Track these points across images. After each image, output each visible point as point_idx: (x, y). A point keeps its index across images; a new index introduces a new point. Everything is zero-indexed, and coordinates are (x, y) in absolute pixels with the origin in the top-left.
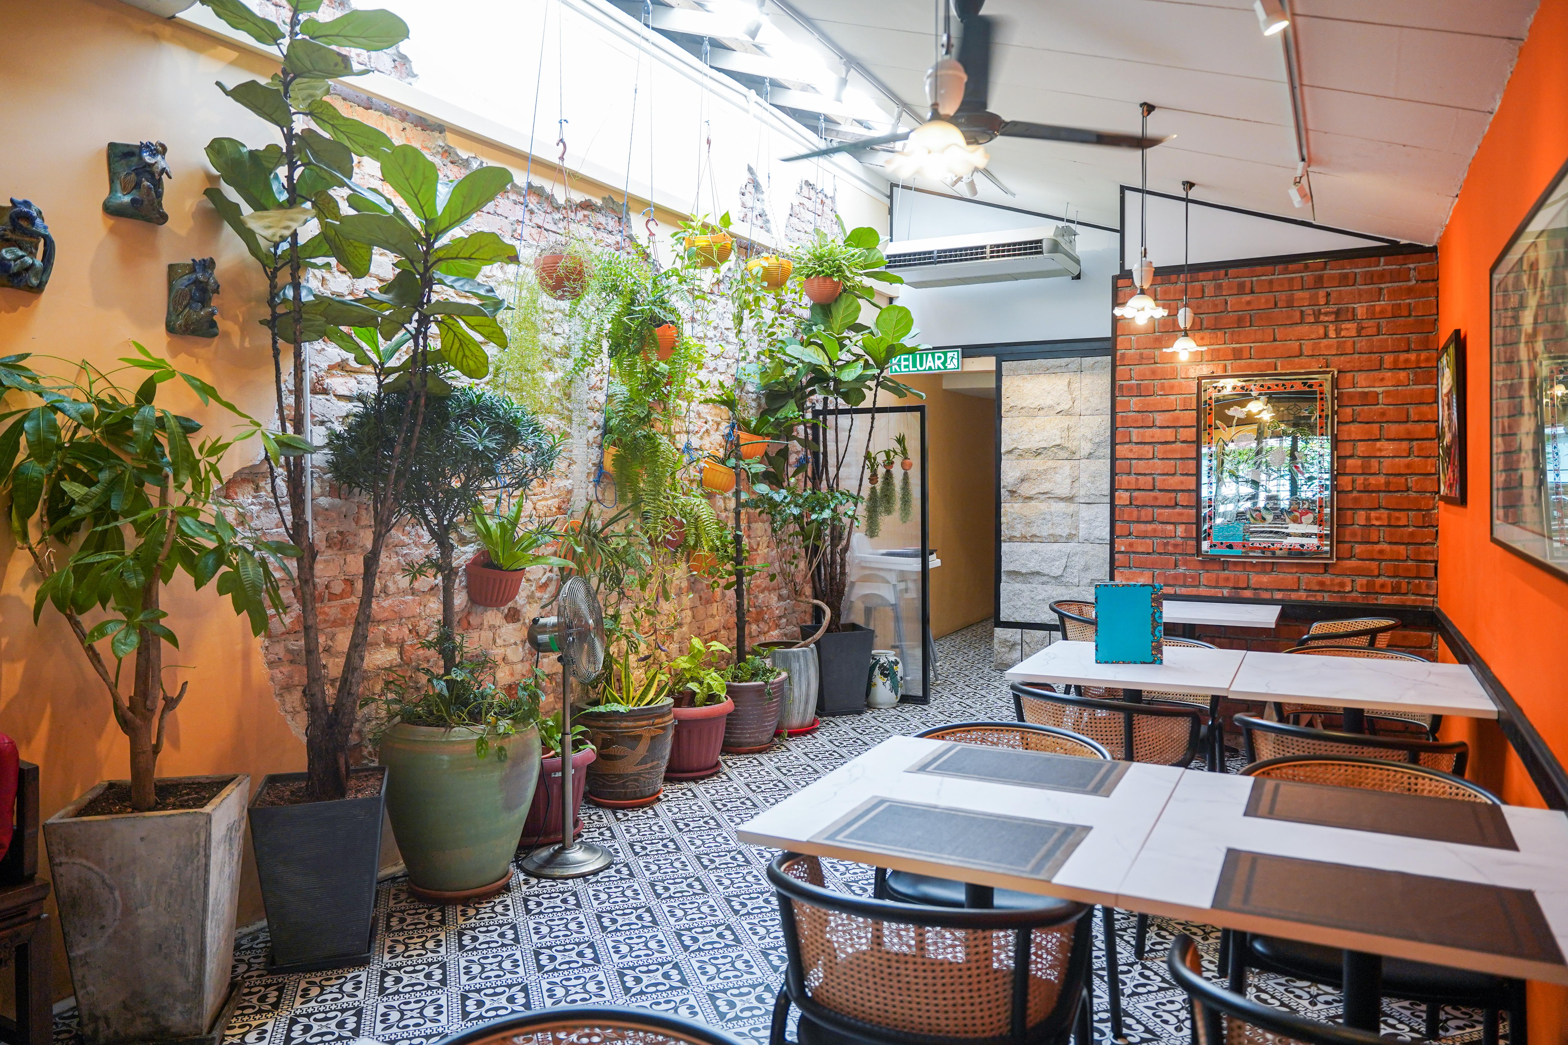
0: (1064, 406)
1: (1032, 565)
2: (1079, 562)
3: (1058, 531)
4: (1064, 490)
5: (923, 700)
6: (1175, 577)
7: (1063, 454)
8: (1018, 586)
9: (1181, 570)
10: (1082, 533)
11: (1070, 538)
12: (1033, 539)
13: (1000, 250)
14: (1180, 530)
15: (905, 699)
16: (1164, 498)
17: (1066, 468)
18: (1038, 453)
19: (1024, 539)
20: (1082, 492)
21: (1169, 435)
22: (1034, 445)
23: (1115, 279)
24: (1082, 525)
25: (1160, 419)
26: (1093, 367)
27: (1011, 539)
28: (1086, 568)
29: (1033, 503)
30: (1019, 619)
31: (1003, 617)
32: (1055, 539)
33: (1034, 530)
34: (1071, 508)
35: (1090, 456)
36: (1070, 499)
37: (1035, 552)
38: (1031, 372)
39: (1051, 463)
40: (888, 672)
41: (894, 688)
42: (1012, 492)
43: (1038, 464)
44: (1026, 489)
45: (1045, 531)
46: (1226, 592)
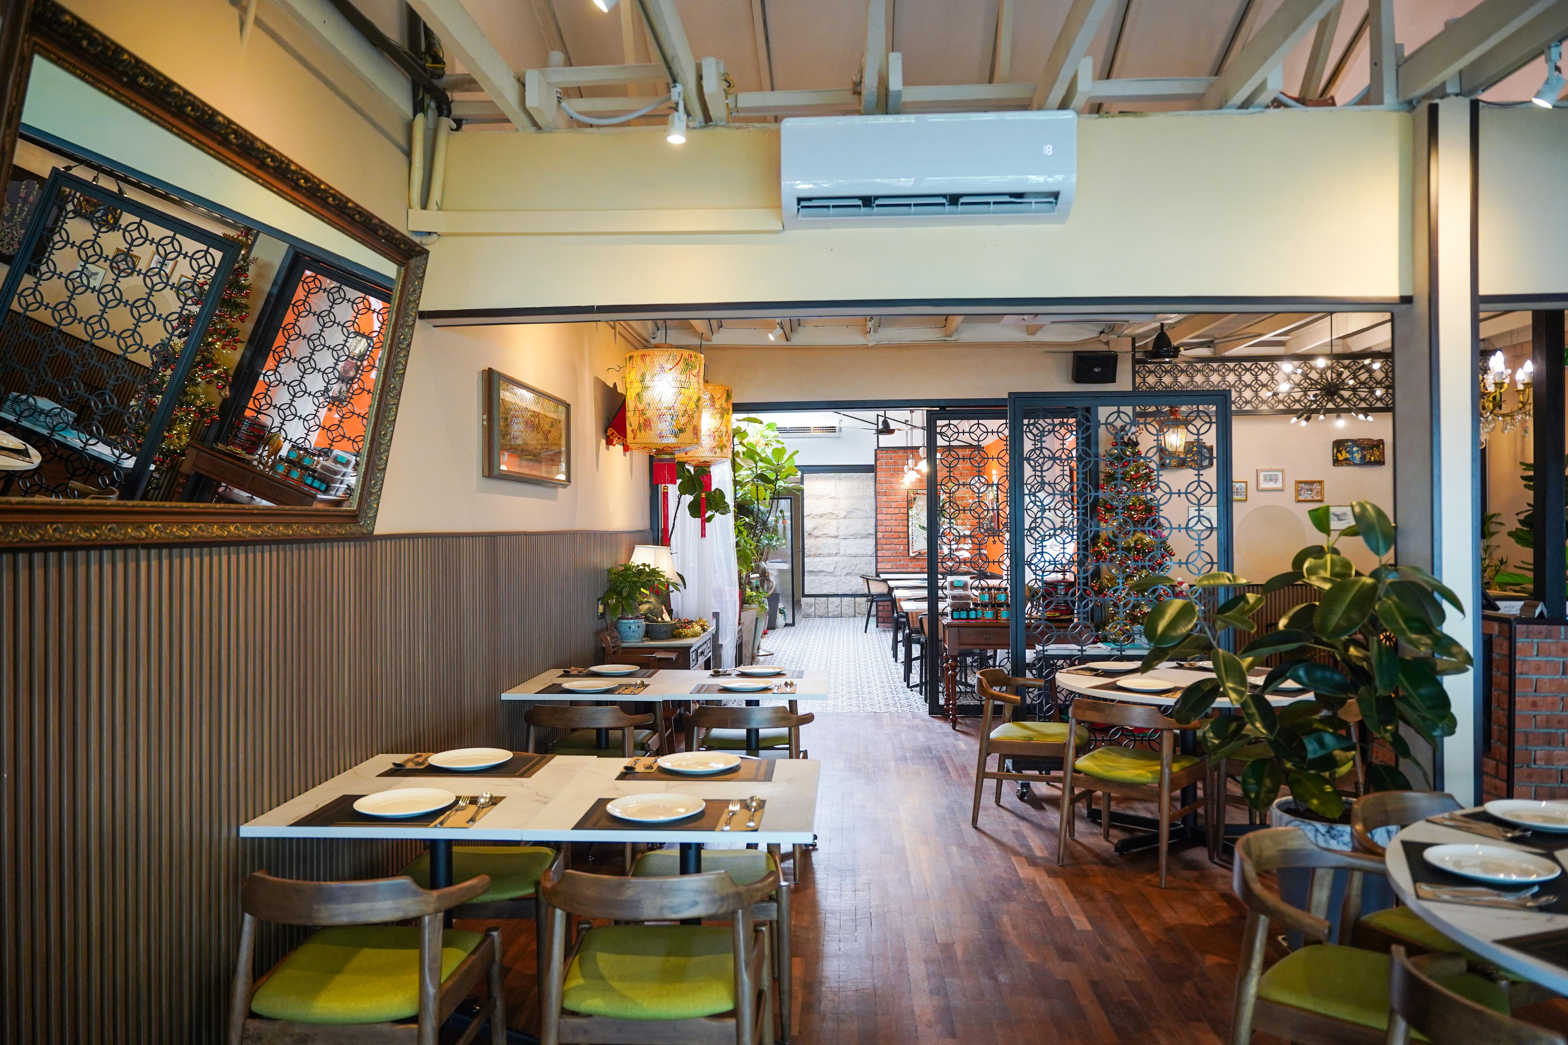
0: (833, 495)
1: (820, 568)
2: (841, 565)
3: (831, 552)
4: (834, 534)
5: (793, 624)
6: (900, 565)
7: (833, 517)
8: (813, 577)
9: (902, 562)
10: (842, 552)
11: (837, 554)
12: (820, 555)
13: (817, 429)
14: (902, 547)
15: (786, 625)
16: (896, 535)
17: (834, 523)
18: (821, 516)
19: (815, 556)
20: (842, 534)
21: (897, 511)
22: (820, 513)
23: (876, 450)
24: (842, 549)
25: (893, 505)
26: (845, 478)
27: (809, 556)
28: (844, 568)
29: (819, 539)
30: (814, 593)
31: (806, 593)
32: (830, 555)
33: (820, 551)
34: (837, 541)
35: (845, 517)
36: (836, 537)
37: (821, 561)
38: (817, 479)
39: (827, 521)
40: (782, 612)
41: (785, 619)
42: (810, 534)
43: (821, 521)
44: (816, 533)
45: (825, 552)
46: (918, 570)
